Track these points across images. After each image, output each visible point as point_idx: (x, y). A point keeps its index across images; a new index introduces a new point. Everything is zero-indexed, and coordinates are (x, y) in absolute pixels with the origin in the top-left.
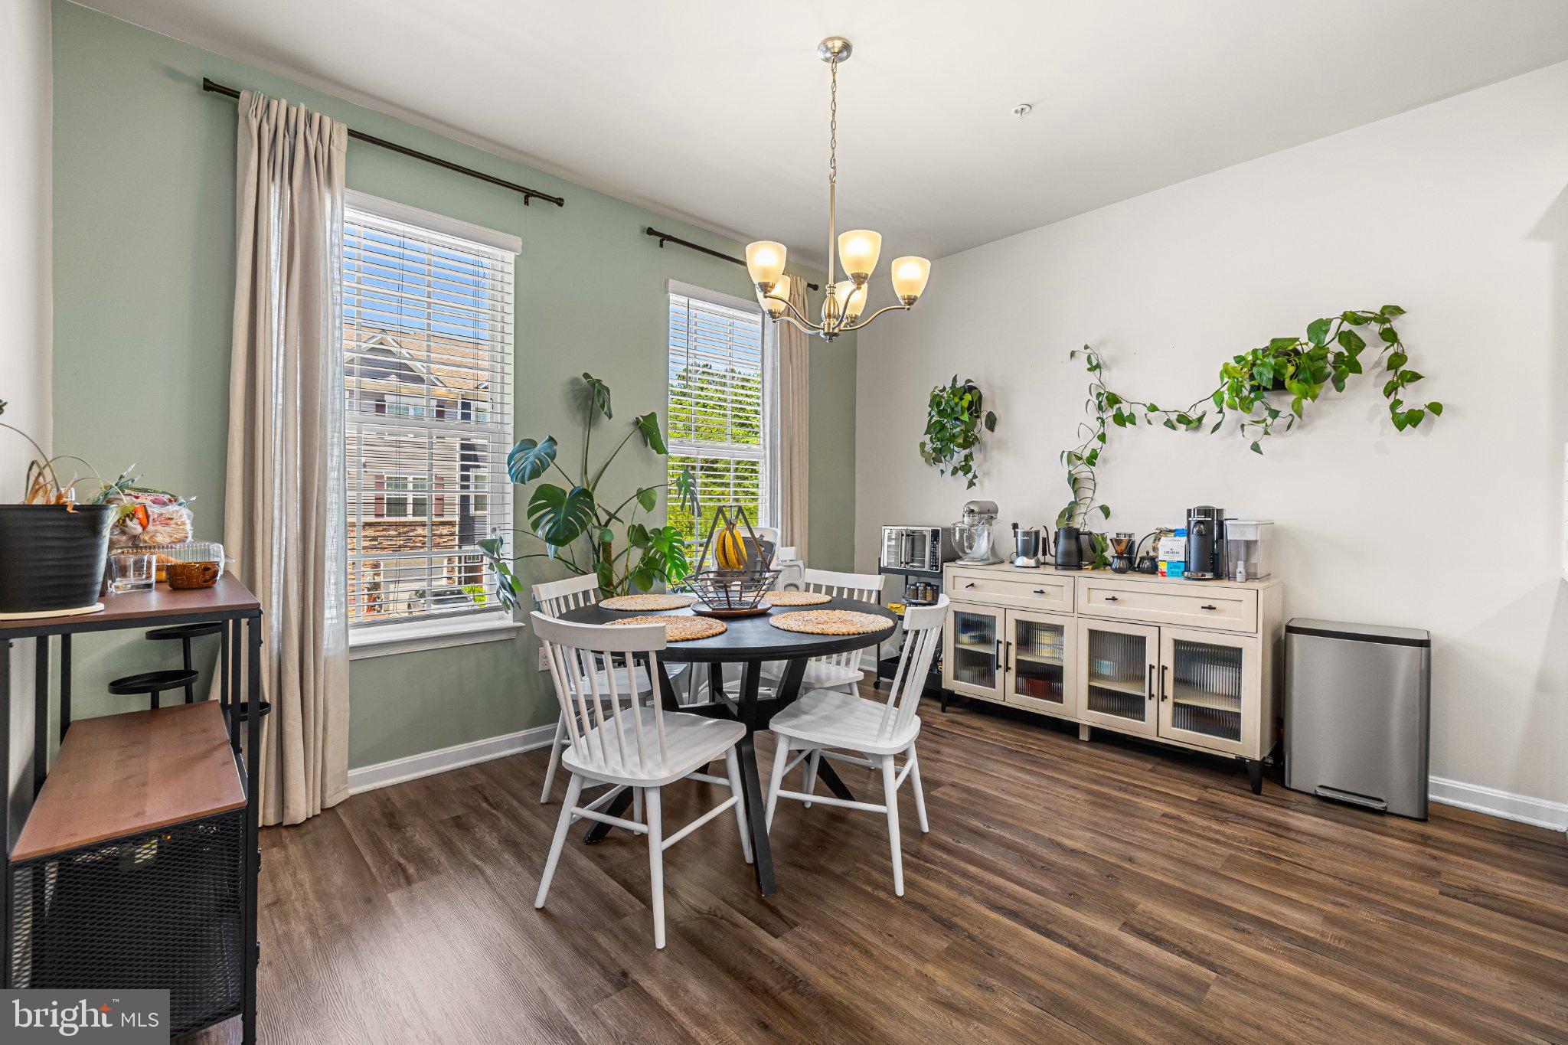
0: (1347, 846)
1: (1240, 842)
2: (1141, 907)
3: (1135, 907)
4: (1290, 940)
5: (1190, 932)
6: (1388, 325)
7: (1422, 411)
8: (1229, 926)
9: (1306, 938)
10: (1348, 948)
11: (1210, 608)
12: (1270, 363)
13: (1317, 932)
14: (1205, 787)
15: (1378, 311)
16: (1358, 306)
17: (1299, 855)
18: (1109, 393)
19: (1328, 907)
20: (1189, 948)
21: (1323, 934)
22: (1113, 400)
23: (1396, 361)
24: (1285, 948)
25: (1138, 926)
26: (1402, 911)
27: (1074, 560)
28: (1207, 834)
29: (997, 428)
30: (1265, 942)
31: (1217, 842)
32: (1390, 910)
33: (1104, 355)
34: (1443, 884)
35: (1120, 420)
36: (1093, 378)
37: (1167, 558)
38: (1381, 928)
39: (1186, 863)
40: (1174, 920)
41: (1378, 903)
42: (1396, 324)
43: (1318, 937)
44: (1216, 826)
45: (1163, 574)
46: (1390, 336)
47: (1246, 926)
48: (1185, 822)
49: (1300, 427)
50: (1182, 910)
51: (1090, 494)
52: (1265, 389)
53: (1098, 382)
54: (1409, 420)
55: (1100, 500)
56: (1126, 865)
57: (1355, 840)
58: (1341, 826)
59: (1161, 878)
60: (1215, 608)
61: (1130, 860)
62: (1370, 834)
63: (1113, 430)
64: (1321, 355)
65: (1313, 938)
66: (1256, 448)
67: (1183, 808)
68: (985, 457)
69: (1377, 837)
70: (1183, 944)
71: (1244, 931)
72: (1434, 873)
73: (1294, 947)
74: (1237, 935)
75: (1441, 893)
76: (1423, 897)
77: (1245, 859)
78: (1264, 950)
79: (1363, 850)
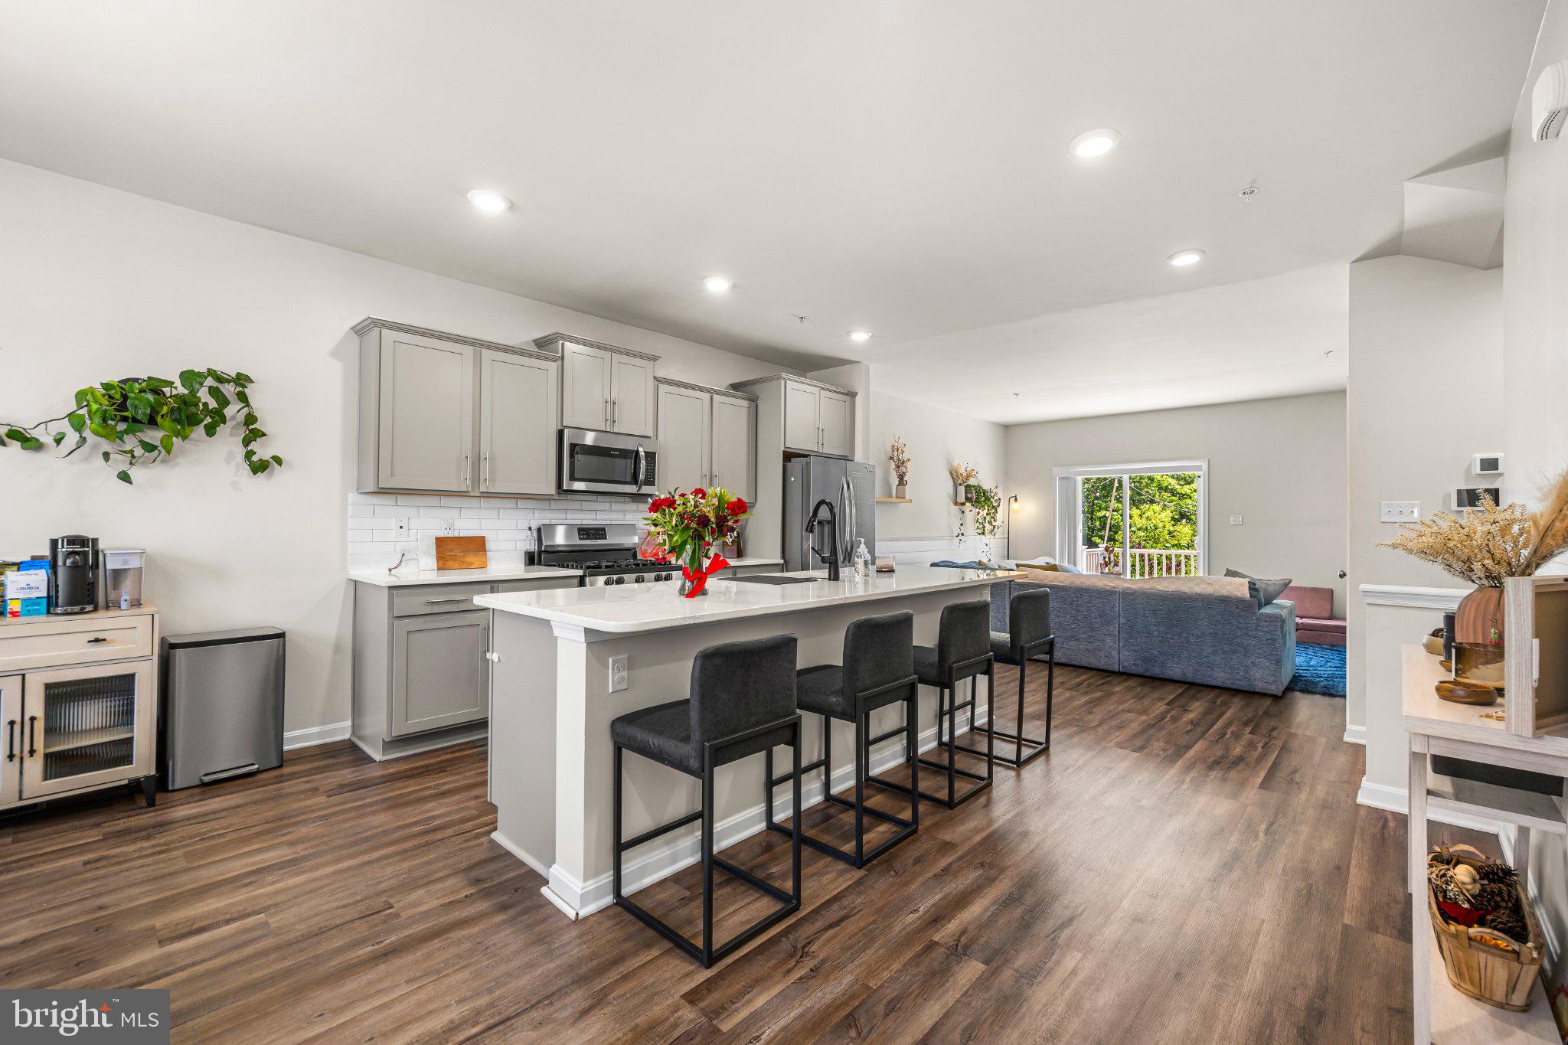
0: (255, 803)
1: (180, 842)
2: (157, 925)
3: (154, 928)
4: (282, 868)
5: (217, 909)
6: (241, 389)
7: (268, 461)
8: (238, 888)
9: (289, 861)
10: (315, 850)
11: (97, 640)
12: (148, 399)
13: (291, 854)
14: (98, 825)
15: (234, 375)
16: (219, 368)
17: (232, 825)
19: (283, 839)
20: (228, 916)
21: (295, 853)
23: (251, 419)
24: (284, 873)
25: (174, 935)
26: (320, 817)
28: (144, 853)
30: (270, 878)
31: (161, 852)
32: (314, 820)
34: (324, 792)
37: (17, 597)
38: (319, 830)
39: (156, 879)
40: (196, 912)
41: (305, 820)
42: (247, 389)
43: (294, 856)
44: (145, 844)
46: (243, 397)
47: (249, 880)
48: (113, 857)
49: (164, 461)
50: (193, 904)
52: (140, 422)
54: (259, 467)
56: (103, 913)
57: (256, 797)
58: (239, 794)
59: (147, 900)
60: (105, 640)
61: (100, 908)
62: (260, 789)
64: (194, 402)
65: (292, 859)
66: (124, 477)
67: (101, 848)
69: (265, 788)
70: (222, 918)
71: (251, 883)
72: (315, 790)
73: (288, 869)
74: (250, 888)
75: (328, 797)
76: (322, 803)
77: (198, 849)
78: (274, 883)
79: (267, 800)
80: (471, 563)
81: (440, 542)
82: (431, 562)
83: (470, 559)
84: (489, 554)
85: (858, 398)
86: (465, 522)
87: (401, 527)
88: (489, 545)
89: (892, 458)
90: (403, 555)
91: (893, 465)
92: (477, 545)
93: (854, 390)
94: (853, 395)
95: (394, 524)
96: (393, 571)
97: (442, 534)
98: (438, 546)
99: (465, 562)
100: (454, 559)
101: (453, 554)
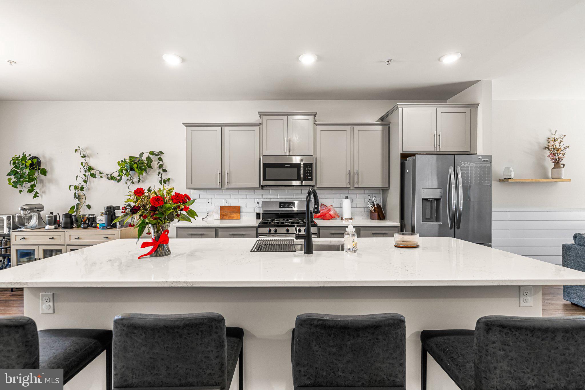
6: (160, 157)
7: (166, 180)
11: (107, 238)
12: (129, 163)
15: (158, 152)
16: (153, 150)
18: (89, 166)
22: (90, 168)
23: (161, 166)
27: (69, 225)
29: (48, 174)
33: (88, 152)
35: (93, 176)
36: (83, 160)
37: (99, 223)
42: (162, 156)
45: (98, 228)
46: (160, 159)
49: (142, 182)
51: (84, 200)
53: (85, 162)
55: (87, 203)
63: (90, 179)
64: (142, 163)
66: (128, 188)
68: (43, 185)
80: (233, 217)
81: (222, 208)
82: (218, 216)
83: (234, 215)
84: (242, 213)
85: (480, 108)
86: (233, 201)
87: (209, 202)
88: (242, 210)
89: (548, 148)
90: (208, 213)
91: (548, 153)
92: (237, 210)
93: (475, 103)
94: (474, 106)
95: (206, 201)
96: (204, 219)
97: (223, 205)
98: (221, 210)
99: (231, 217)
100: (227, 215)
101: (226, 213)
